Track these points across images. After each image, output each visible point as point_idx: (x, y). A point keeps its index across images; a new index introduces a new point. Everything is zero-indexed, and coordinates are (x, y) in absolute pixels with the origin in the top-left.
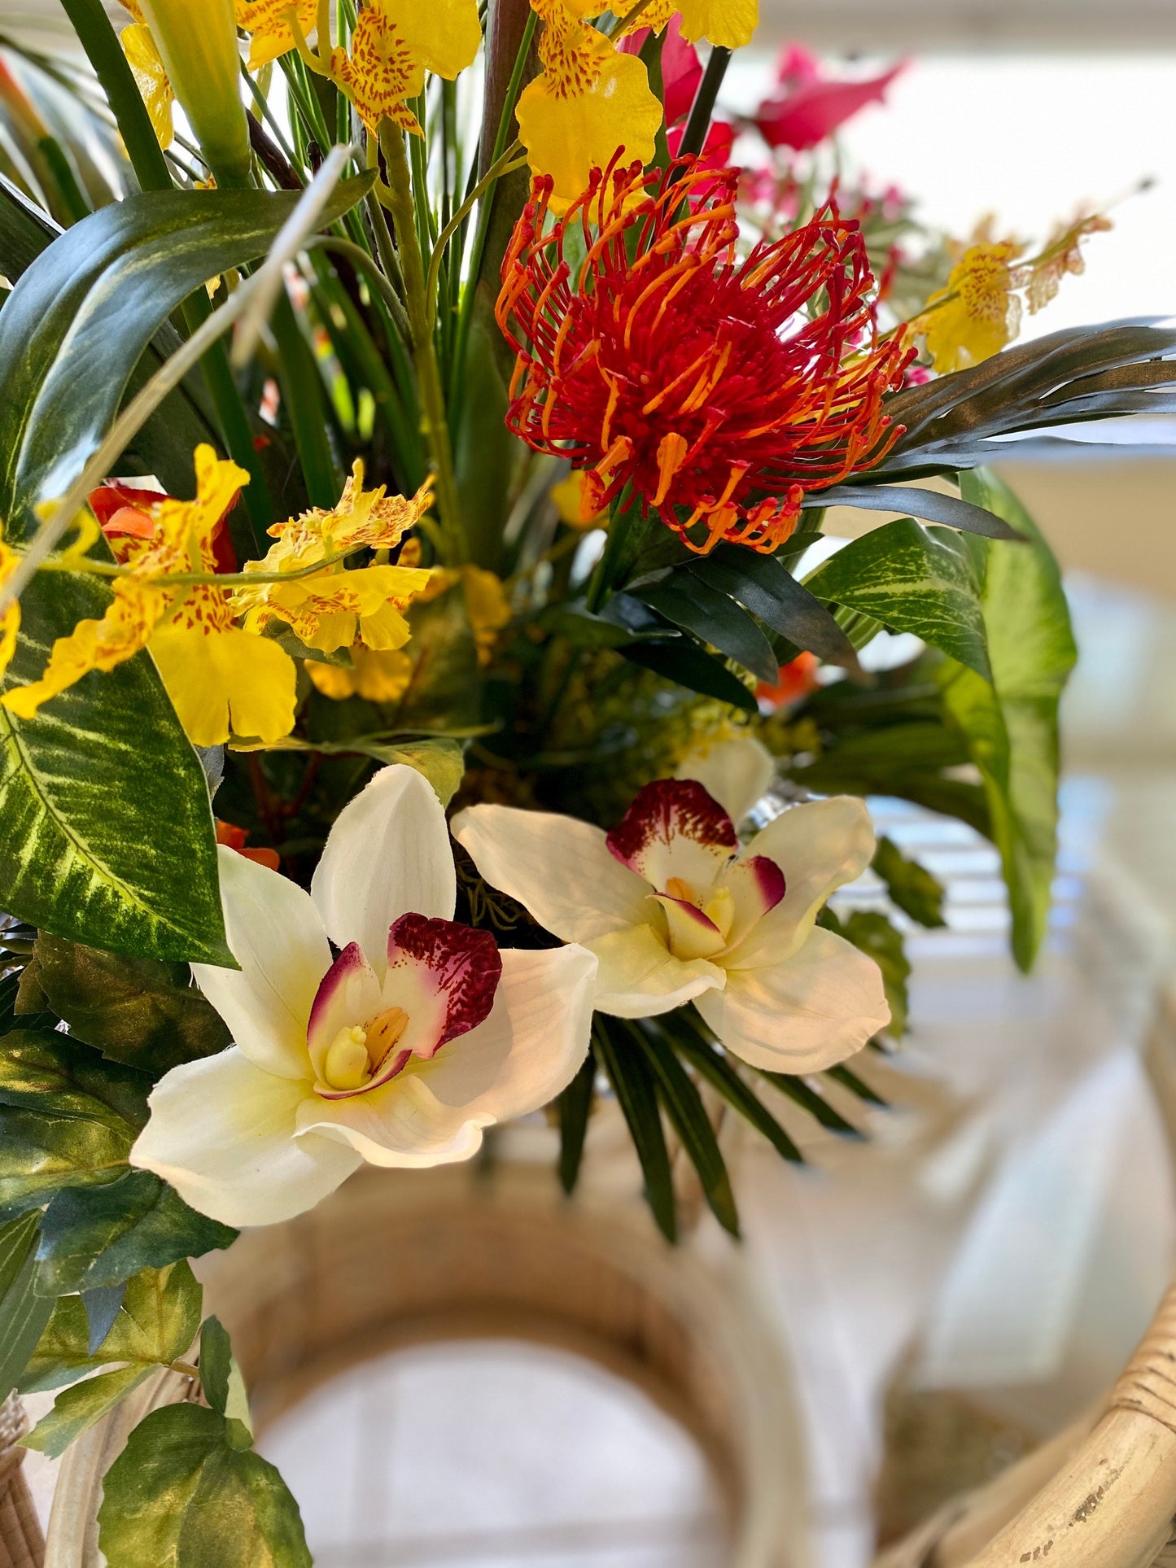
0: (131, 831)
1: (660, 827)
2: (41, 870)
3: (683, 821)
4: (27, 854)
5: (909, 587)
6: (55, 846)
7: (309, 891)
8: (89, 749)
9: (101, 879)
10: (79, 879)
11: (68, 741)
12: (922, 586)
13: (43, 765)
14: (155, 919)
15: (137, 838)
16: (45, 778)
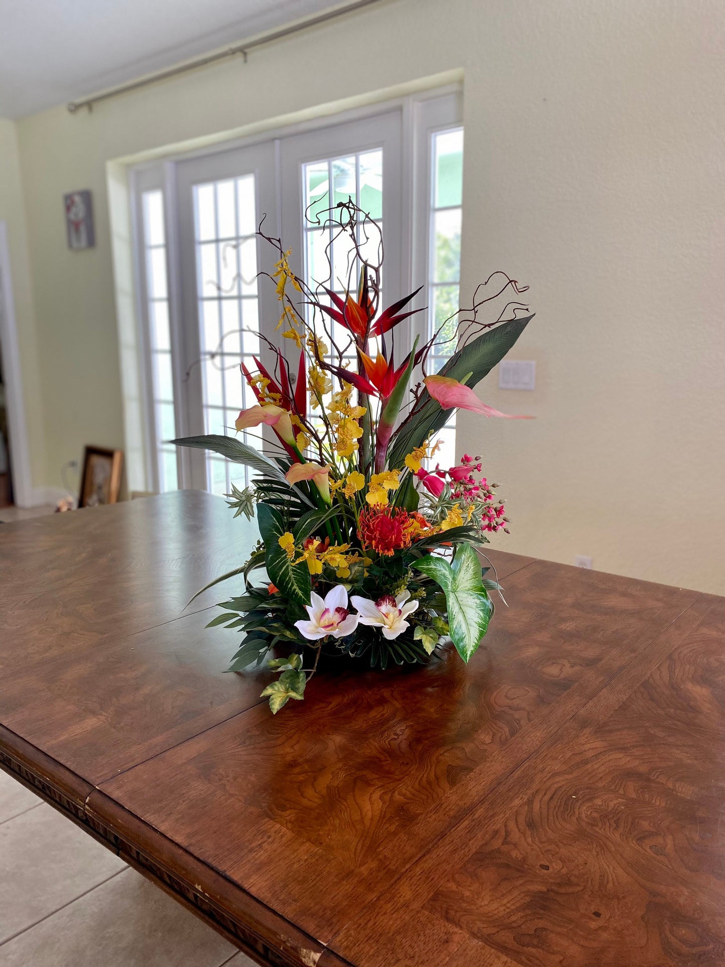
0: (302, 583)
1: (385, 603)
2: (291, 588)
3: (389, 602)
4: (289, 586)
5: (428, 567)
6: (292, 585)
7: (324, 600)
8: (299, 573)
9: (297, 590)
10: (295, 590)
11: (297, 571)
12: (430, 567)
13: (293, 574)
14: (303, 597)
15: (302, 584)
16: (293, 576)
